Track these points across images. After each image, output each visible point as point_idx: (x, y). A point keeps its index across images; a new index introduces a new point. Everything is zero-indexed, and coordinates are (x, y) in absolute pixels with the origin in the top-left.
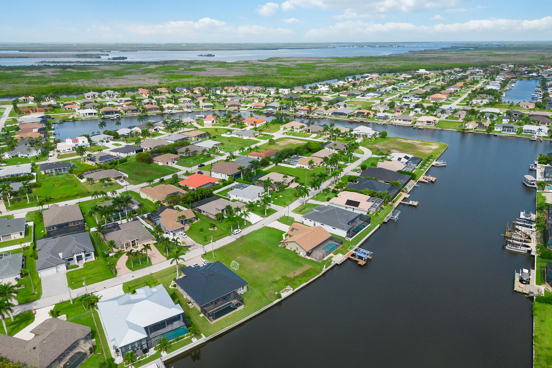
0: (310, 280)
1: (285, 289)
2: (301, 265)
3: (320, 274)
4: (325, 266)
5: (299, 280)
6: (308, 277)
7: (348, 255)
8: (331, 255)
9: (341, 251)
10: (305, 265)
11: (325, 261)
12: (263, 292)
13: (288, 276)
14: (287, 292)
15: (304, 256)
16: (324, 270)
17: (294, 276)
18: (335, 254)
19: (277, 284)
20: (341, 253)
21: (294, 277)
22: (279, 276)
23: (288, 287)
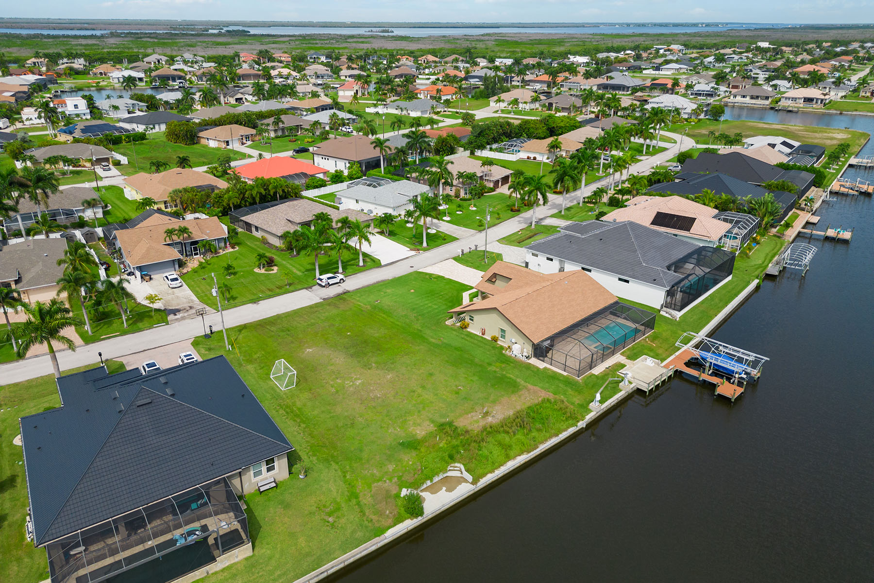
0: (542, 442)
1: (441, 476)
2: (513, 387)
3: (582, 424)
4: (598, 397)
5: (500, 444)
6: (534, 434)
7: (675, 362)
8: (618, 358)
9: (651, 350)
10: (526, 388)
11: (597, 377)
12: (351, 485)
13: (462, 423)
14: (449, 490)
15: (524, 359)
16: (596, 408)
17: (482, 423)
18: (633, 357)
19: (414, 453)
20: (652, 354)
21: (484, 429)
22: (428, 423)
23: (457, 470)
